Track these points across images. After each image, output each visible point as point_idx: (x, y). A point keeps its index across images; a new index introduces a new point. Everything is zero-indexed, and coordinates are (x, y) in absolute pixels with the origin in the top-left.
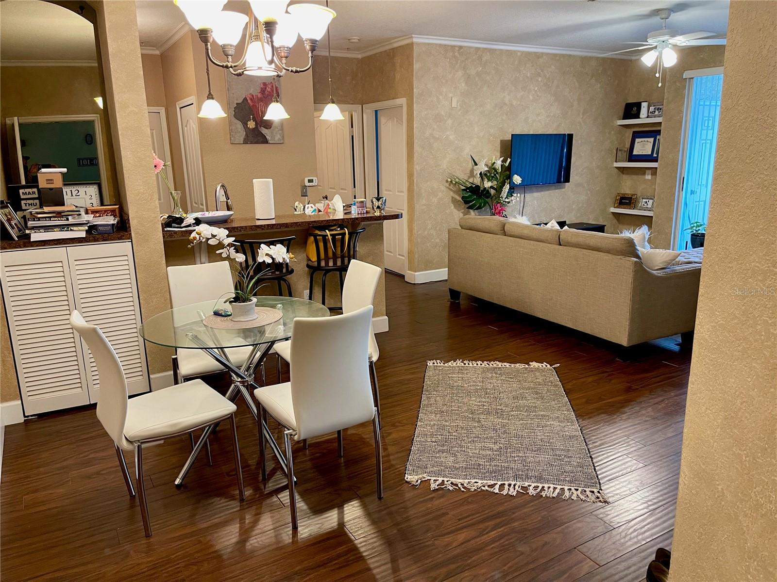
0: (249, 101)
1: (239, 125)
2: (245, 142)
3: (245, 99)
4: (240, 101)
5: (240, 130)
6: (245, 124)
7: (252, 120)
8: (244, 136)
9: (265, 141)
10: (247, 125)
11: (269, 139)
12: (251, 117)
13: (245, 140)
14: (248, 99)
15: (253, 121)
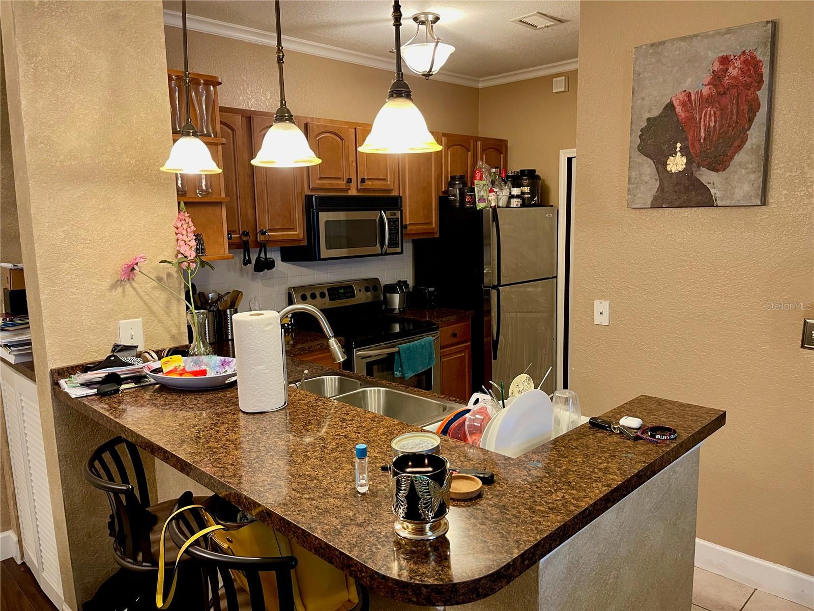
0: (678, 109)
1: (648, 167)
2: (658, 203)
3: (670, 106)
4: (656, 113)
5: (647, 178)
6: (661, 164)
7: (679, 154)
8: (654, 192)
9: (707, 201)
10: (665, 164)
11: (718, 195)
12: (679, 145)
13: (655, 198)
14: (676, 103)
15: (682, 155)
